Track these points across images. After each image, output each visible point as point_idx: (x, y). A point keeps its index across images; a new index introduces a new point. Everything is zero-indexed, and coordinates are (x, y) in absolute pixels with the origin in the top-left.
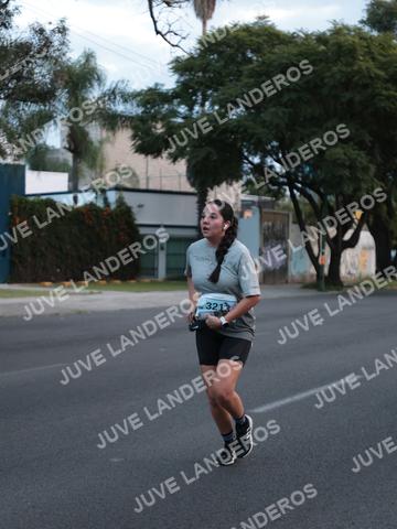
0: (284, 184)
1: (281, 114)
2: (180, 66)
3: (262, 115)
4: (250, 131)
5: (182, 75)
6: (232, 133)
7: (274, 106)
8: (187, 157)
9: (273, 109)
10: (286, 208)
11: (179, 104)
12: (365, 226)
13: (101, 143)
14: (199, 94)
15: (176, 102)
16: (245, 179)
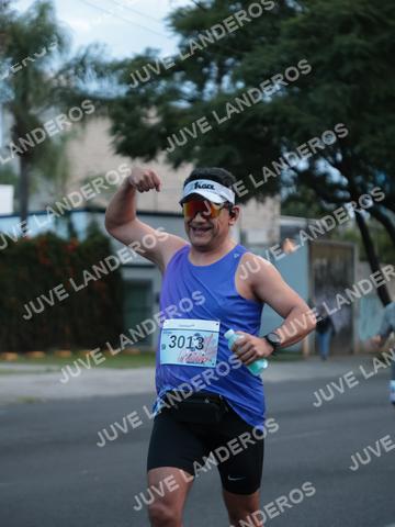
0: (345, 200)
1: (339, 93)
2: (185, 23)
3: (311, 95)
4: (292, 120)
5: (186, 36)
6: (264, 122)
8: (196, 161)
9: (327, 87)
10: (348, 237)
11: (184, 79)
13: (64, 138)
14: (213, 64)
15: (178, 76)
16: (285, 192)
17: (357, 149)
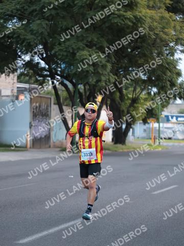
0: (47, 76)
3: (31, 25)
6: (9, 38)
7: (39, 19)
12: (104, 107)
16: (19, 71)
17: (53, 52)
